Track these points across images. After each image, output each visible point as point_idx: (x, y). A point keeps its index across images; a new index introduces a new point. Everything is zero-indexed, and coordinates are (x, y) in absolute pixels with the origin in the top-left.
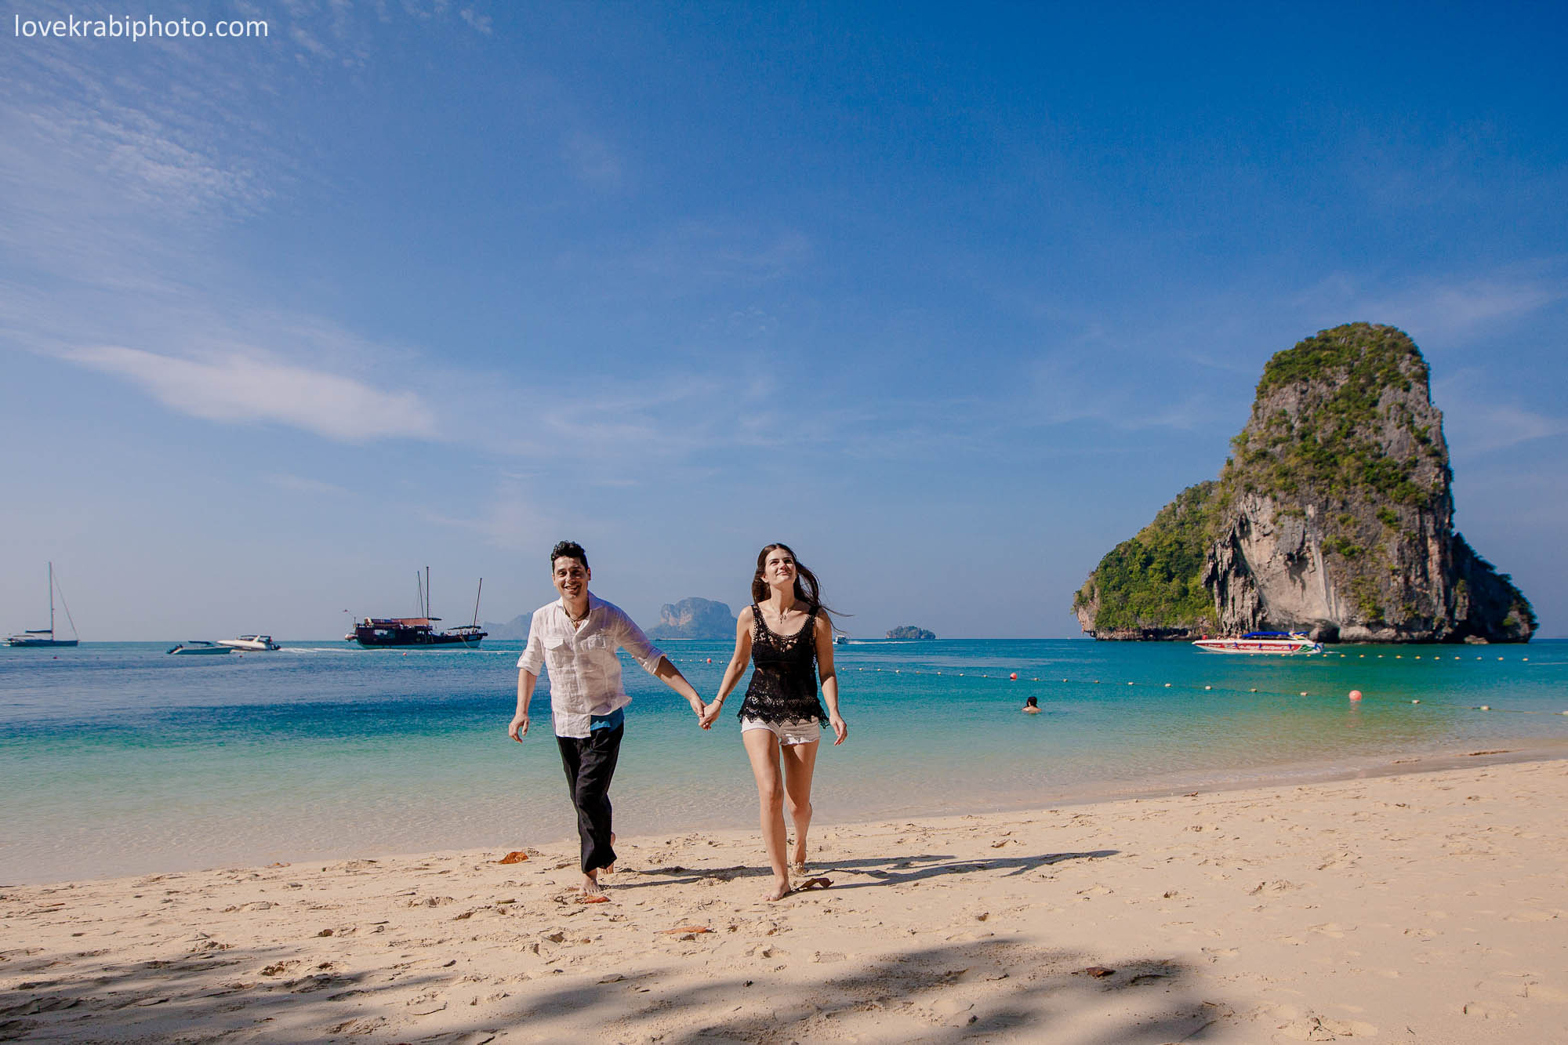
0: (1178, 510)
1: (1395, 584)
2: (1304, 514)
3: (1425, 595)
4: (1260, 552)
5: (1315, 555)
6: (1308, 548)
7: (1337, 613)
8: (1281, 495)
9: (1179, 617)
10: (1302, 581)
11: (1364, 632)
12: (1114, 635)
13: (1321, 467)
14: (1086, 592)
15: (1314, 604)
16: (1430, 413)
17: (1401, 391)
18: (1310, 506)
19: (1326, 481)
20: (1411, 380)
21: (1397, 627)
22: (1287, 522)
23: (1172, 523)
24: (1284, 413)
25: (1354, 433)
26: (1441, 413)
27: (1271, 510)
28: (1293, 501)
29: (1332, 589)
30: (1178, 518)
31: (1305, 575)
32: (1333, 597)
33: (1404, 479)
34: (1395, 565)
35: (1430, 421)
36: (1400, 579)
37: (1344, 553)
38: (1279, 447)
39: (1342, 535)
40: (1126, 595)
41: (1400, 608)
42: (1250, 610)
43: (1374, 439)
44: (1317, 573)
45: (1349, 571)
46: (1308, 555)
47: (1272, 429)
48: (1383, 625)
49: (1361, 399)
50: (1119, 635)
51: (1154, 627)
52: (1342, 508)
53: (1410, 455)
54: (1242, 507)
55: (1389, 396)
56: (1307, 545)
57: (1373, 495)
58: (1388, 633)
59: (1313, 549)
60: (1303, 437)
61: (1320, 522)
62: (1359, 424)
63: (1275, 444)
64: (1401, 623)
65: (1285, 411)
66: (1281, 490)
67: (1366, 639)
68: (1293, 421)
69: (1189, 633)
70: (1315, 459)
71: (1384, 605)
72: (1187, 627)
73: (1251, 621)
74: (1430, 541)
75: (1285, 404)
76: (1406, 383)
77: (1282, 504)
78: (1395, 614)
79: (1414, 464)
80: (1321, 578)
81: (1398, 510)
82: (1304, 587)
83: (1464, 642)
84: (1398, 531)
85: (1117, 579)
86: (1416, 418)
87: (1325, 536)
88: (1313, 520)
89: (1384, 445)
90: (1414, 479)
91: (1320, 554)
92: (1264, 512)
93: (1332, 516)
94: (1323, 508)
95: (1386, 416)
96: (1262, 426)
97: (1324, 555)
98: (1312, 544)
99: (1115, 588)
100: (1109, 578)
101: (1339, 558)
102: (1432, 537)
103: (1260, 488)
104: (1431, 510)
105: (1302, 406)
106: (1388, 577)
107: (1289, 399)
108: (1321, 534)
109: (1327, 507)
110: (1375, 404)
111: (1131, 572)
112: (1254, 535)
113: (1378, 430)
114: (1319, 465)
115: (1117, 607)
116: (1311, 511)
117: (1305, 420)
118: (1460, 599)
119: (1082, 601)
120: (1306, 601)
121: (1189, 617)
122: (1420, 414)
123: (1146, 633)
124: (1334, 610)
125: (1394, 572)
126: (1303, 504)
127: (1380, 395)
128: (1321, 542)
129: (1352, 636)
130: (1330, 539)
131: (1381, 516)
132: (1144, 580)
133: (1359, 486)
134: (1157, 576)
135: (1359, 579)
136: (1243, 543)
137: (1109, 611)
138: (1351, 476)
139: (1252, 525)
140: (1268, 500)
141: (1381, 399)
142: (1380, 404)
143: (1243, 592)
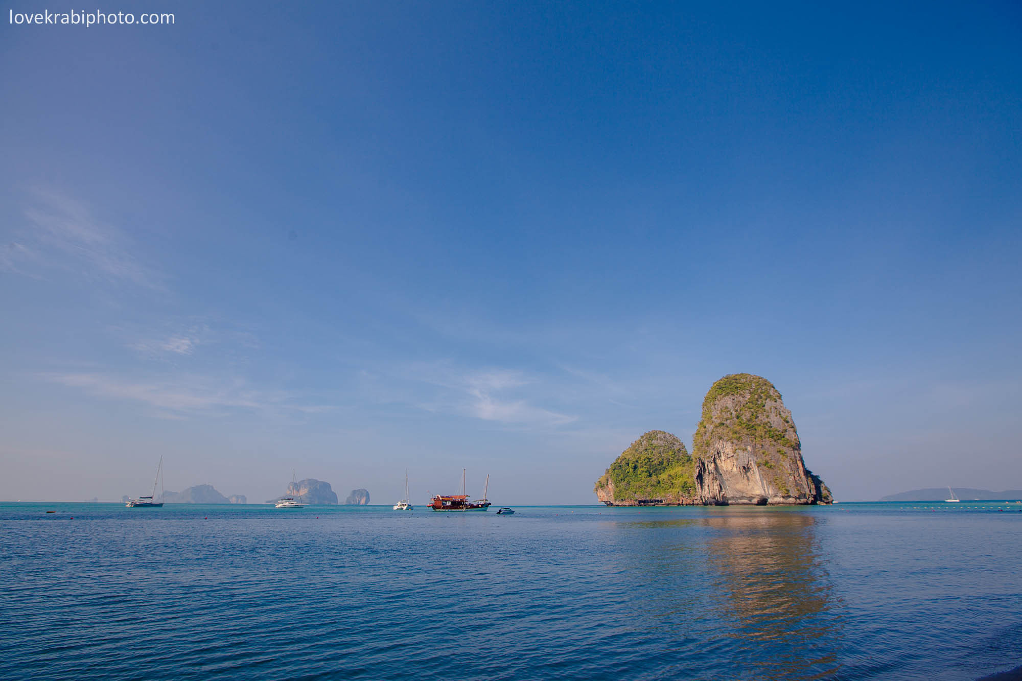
0: (643, 443)
1: (791, 480)
2: (746, 450)
3: (801, 484)
4: (726, 465)
5: (754, 468)
6: (751, 464)
7: (768, 492)
8: (735, 441)
9: (658, 494)
10: (747, 477)
11: (781, 500)
12: (624, 503)
13: (750, 431)
14: (604, 481)
15: (755, 488)
16: (786, 411)
17: (773, 402)
18: (749, 446)
19: (753, 436)
20: (776, 398)
21: (796, 498)
22: (740, 453)
23: (641, 449)
24: (727, 408)
25: (758, 417)
26: (790, 411)
27: (730, 447)
28: (741, 444)
29: (765, 482)
30: (643, 446)
31: (748, 474)
32: (765, 485)
33: (783, 437)
34: (789, 471)
35: (787, 414)
36: (792, 477)
37: (766, 466)
38: (728, 421)
39: (765, 459)
40: (629, 483)
41: (795, 490)
42: (717, 490)
43: (766, 420)
44: (756, 474)
45: (771, 474)
46: (751, 467)
47: (723, 414)
48: (789, 497)
49: (757, 404)
50: (627, 503)
51: (645, 499)
52: (762, 448)
53: (783, 427)
54: (717, 445)
55: (769, 404)
56: (750, 462)
57: (773, 443)
58: (791, 500)
59: (753, 464)
60: (738, 417)
61: (754, 453)
62: (759, 414)
63: (727, 420)
64: (797, 496)
65: (727, 406)
66: (735, 439)
67: (783, 503)
68: (732, 411)
69: (664, 501)
70: (747, 427)
71: (789, 488)
72: (662, 499)
73: (718, 496)
74: (798, 462)
75: (727, 403)
76: (775, 399)
77: (736, 445)
78: (794, 493)
79: (786, 431)
80: (758, 477)
81: (785, 449)
82: (748, 480)
83: (817, 504)
84: (787, 457)
85: (622, 476)
86: (782, 413)
87: (757, 459)
88: (751, 452)
89: (772, 423)
90: (787, 437)
91: (756, 467)
92: (728, 448)
93: (759, 451)
94: (754, 447)
95: (770, 411)
96: (718, 412)
97: (758, 467)
98: (752, 462)
99: (622, 480)
100: (618, 475)
101: (765, 468)
102: (799, 460)
103: (725, 438)
104: (796, 449)
105: (734, 405)
106: (788, 477)
107: (728, 402)
108: (755, 458)
109: (755, 447)
110: (764, 406)
111: (628, 472)
112: (723, 458)
113: (768, 417)
114: (749, 430)
115: (625, 489)
116: (749, 448)
117: (737, 411)
118: (812, 486)
119: (602, 486)
120: (751, 486)
121: (663, 494)
122: (783, 411)
123: (640, 502)
124: (766, 490)
125: (790, 474)
126: (746, 445)
127: (765, 403)
128: (756, 462)
129: (776, 502)
130: (759, 460)
131: (779, 451)
132: (636, 476)
133: (767, 439)
134: (644, 474)
135: (776, 477)
136: (718, 462)
137: (620, 491)
138: (763, 435)
139: (722, 454)
140: (729, 444)
141: (766, 404)
142: (766, 406)
143: (713, 483)
